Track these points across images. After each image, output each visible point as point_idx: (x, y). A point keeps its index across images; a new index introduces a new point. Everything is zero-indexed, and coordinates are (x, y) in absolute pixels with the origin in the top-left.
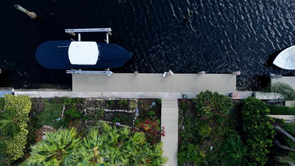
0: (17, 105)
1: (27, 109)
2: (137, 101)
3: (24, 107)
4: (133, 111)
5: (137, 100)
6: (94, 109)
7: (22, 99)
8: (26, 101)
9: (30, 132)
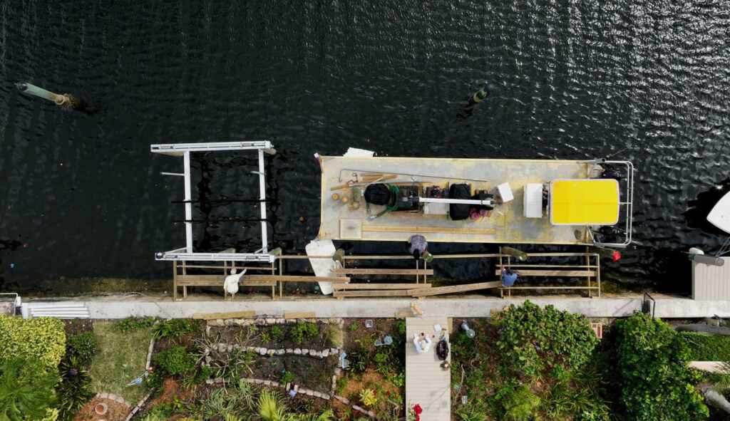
0: (28, 343)
1: (54, 355)
2: (341, 326)
3: (45, 350)
4: (330, 351)
5: (341, 321)
6: (230, 348)
7: (40, 329)
8: (52, 333)
9: (63, 411)
